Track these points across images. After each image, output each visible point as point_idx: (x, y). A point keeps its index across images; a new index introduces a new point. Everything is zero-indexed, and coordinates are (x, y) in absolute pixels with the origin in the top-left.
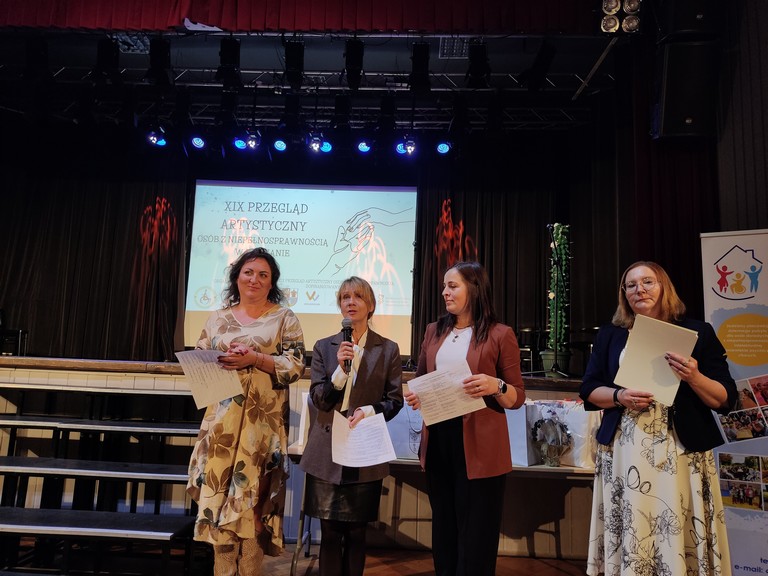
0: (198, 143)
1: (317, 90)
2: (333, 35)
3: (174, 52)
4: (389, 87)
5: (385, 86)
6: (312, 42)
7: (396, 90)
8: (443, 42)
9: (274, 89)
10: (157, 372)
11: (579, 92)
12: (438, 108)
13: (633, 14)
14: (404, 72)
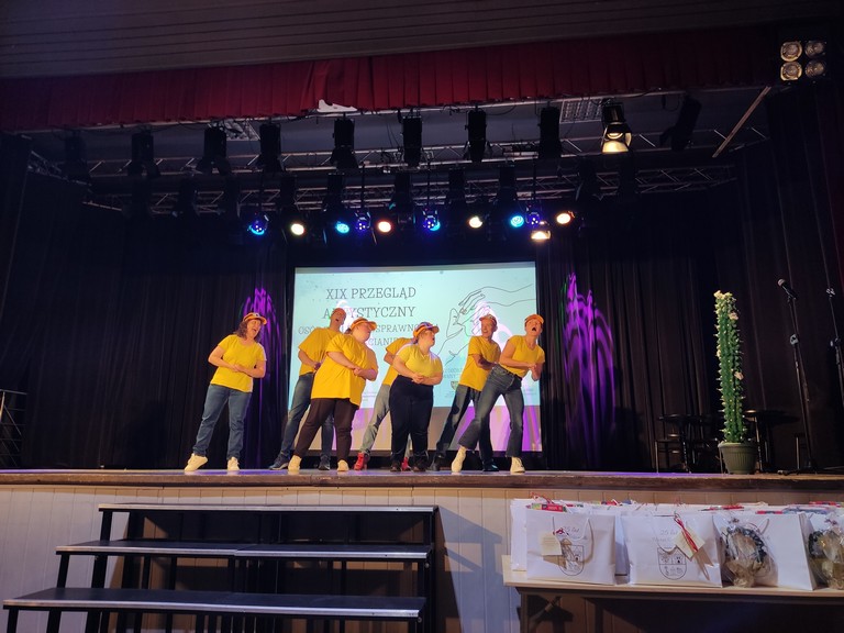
0: (298, 229)
1: (429, 165)
2: (453, 108)
3: (285, 135)
4: (507, 157)
5: (502, 156)
6: (430, 116)
7: (513, 160)
8: (566, 106)
9: (382, 168)
10: (324, 484)
11: (721, 148)
12: (560, 175)
13: (818, 58)
14: (522, 141)
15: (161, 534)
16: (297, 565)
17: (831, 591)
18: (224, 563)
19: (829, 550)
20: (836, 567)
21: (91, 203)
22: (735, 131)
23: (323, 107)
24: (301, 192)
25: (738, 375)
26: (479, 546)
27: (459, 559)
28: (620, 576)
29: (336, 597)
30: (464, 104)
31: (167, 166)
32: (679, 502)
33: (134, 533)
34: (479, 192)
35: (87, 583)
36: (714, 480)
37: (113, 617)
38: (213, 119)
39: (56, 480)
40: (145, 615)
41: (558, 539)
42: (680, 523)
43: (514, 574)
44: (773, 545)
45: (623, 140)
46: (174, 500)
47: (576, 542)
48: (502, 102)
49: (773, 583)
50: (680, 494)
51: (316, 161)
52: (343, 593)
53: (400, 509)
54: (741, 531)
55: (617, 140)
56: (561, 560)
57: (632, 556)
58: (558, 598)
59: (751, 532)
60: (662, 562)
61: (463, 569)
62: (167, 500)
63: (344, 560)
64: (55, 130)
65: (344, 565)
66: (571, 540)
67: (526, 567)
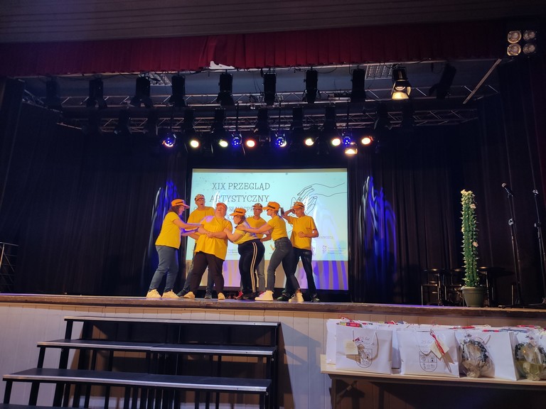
0: (195, 144)
1: (280, 105)
2: (297, 68)
3: (188, 83)
4: (330, 100)
5: (328, 100)
6: (281, 73)
7: (335, 102)
8: (369, 68)
9: (250, 106)
10: (208, 307)
11: (468, 98)
12: (364, 113)
13: (531, 42)
14: (340, 90)
15: (103, 336)
16: (190, 358)
17: (529, 381)
18: (143, 355)
19: (528, 356)
20: (532, 366)
21: (62, 124)
22: (477, 87)
23: (213, 66)
24: (198, 120)
25: (475, 244)
26: (306, 348)
27: (293, 356)
28: (395, 369)
29: (214, 378)
30: (303, 66)
31: (111, 101)
32: (434, 323)
33: (86, 335)
34: (312, 122)
35: (56, 365)
36: (457, 310)
37: (73, 387)
38: (142, 72)
39: (37, 300)
40: (92, 386)
41: (356, 344)
42: (434, 336)
43: (328, 366)
44: (492, 351)
45: (405, 91)
46: (113, 314)
47: (368, 346)
48: (328, 65)
49: (491, 375)
50: (435, 318)
51: (207, 100)
52: (219, 375)
53: (256, 324)
54: (472, 343)
55: (402, 91)
56: (357, 358)
57: (403, 357)
58: (355, 382)
59: (479, 343)
60: (421, 361)
61: (296, 363)
62: (108, 314)
63: (220, 355)
64: (40, 77)
65: (220, 358)
66: (364, 345)
67: (336, 361)
